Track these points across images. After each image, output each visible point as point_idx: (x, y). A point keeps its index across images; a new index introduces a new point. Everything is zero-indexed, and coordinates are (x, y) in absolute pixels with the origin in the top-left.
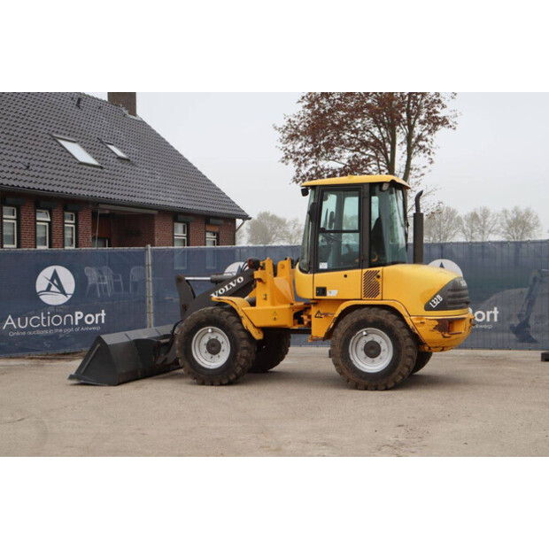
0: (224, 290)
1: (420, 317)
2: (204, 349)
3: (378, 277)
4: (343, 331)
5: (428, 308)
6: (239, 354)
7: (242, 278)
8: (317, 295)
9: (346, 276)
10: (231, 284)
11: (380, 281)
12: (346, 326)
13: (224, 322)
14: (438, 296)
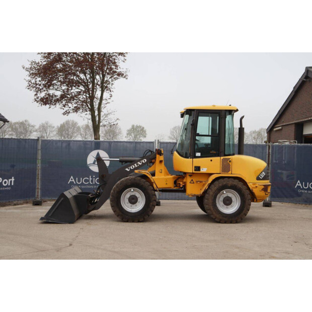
0: (134, 167)
1: (254, 184)
2: (127, 201)
3: (230, 161)
4: (214, 190)
5: (258, 179)
6: (151, 204)
7: (146, 160)
8: (195, 170)
9: (211, 160)
10: (139, 163)
11: (230, 163)
12: (216, 188)
13: (143, 185)
14: (263, 173)
